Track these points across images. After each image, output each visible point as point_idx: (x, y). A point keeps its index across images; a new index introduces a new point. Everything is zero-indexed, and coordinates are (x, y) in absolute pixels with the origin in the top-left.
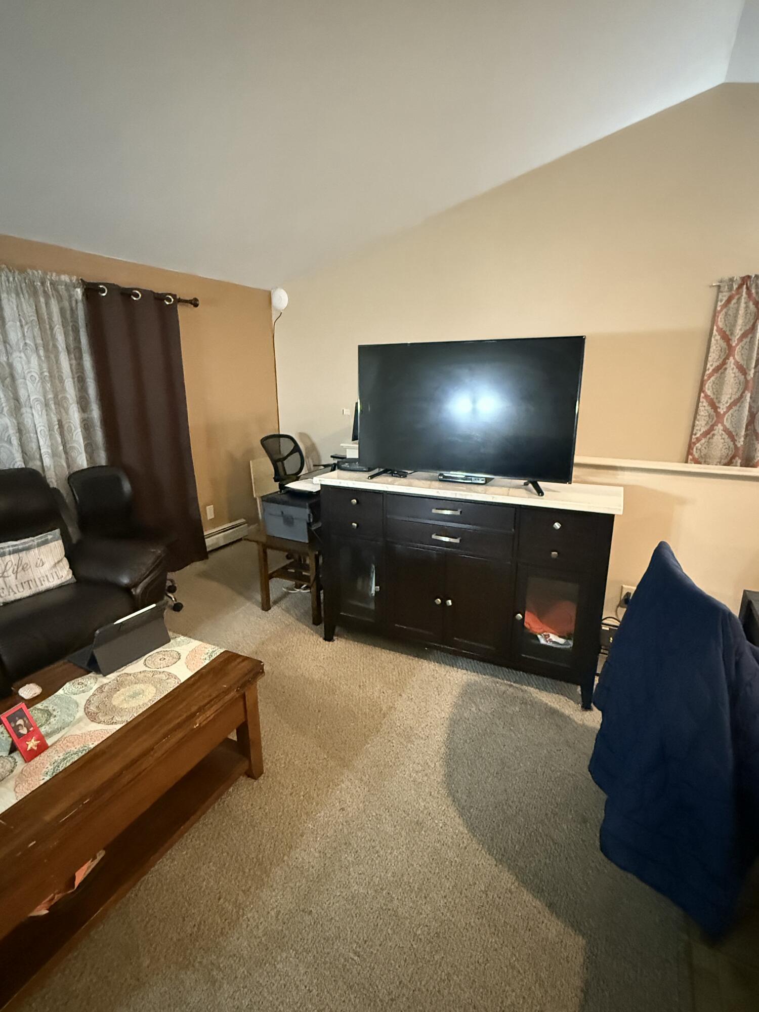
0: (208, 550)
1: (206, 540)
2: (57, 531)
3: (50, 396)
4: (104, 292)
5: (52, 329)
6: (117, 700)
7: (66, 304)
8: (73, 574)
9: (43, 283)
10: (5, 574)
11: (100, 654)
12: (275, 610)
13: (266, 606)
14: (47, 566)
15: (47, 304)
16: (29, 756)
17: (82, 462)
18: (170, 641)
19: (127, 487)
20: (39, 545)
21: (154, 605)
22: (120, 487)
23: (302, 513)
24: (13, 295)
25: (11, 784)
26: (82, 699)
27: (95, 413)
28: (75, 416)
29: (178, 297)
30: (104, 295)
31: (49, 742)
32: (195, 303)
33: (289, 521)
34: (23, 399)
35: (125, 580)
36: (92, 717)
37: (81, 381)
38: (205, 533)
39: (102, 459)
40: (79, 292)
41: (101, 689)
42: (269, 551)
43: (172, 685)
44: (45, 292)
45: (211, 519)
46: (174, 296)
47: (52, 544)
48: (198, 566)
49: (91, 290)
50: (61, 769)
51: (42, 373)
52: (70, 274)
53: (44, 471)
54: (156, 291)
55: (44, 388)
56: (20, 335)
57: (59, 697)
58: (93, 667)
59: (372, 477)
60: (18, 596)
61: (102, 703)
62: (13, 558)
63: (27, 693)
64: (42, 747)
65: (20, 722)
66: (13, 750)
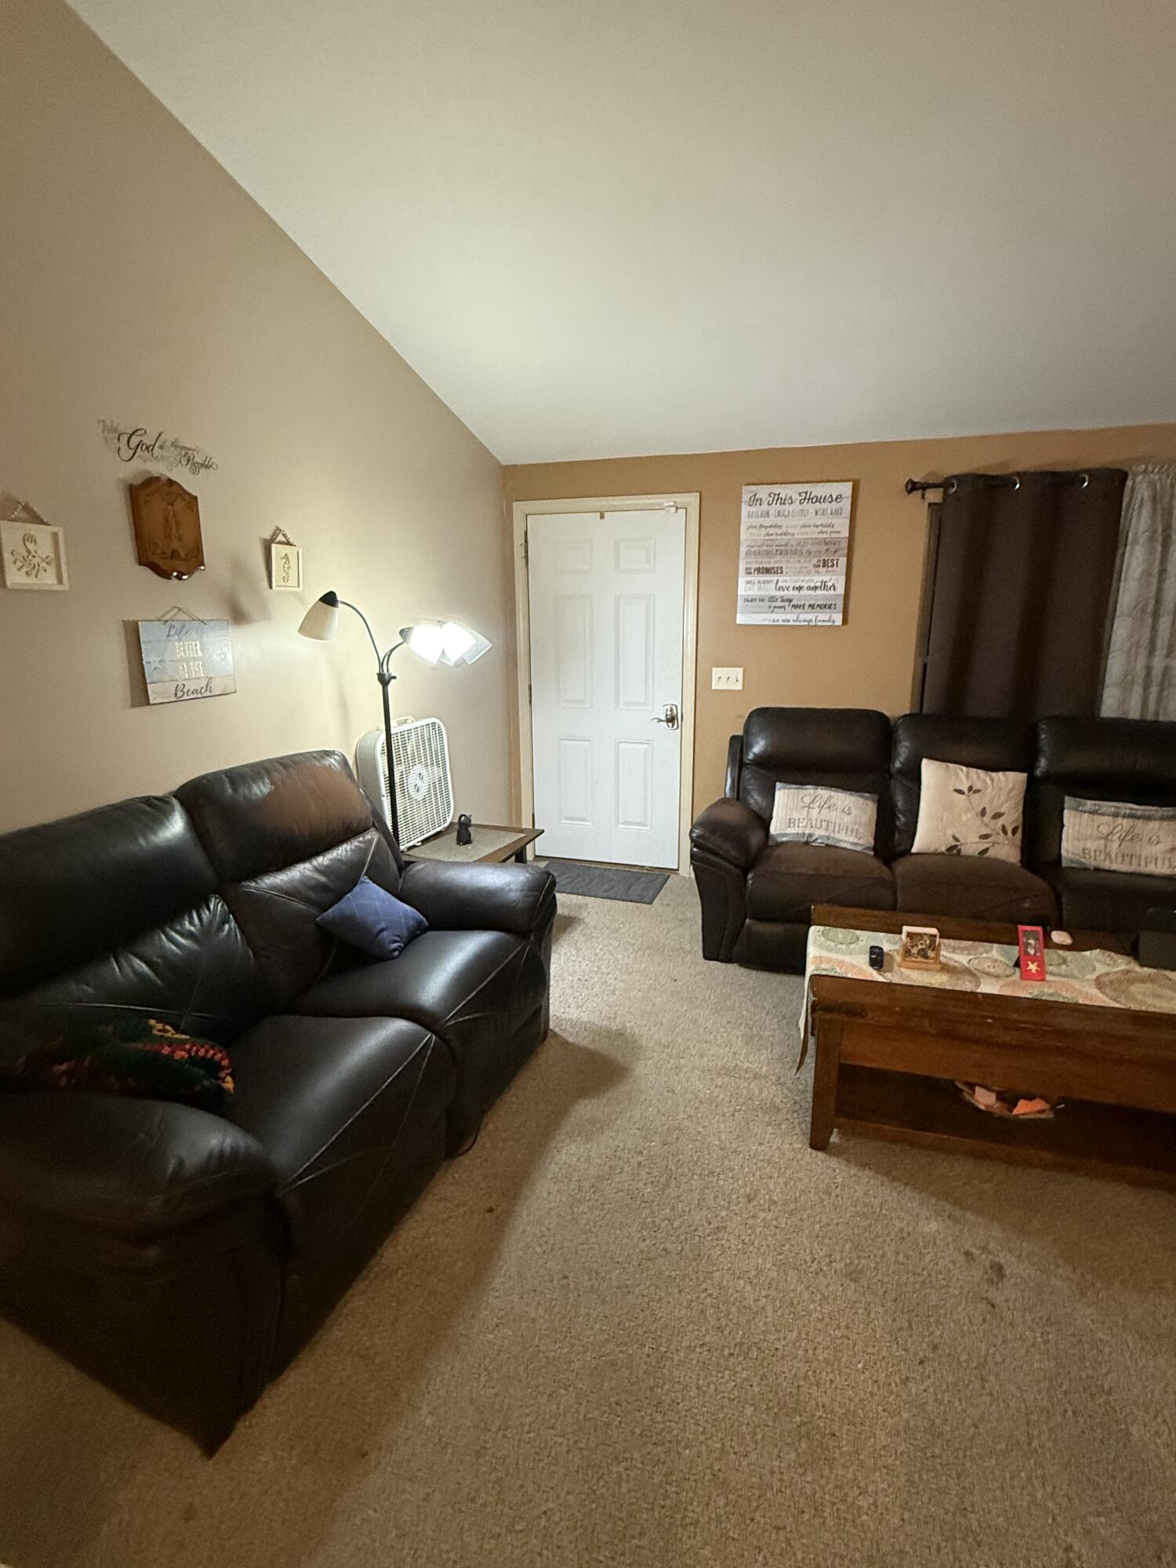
6: (1136, 989)
10: (1110, 837)
11: (1147, 939)
14: (1161, 847)
16: (1026, 975)
20: (1162, 819)
25: (1001, 982)
26: (1101, 969)
36: (1099, 983)
41: (1127, 972)
50: (1044, 998)
57: (1083, 956)
58: (1133, 951)
60: (1114, 867)
61: (1120, 982)
62: (1126, 823)
63: (1058, 937)
64: (1041, 976)
65: (1032, 941)
66: (1017, 964)
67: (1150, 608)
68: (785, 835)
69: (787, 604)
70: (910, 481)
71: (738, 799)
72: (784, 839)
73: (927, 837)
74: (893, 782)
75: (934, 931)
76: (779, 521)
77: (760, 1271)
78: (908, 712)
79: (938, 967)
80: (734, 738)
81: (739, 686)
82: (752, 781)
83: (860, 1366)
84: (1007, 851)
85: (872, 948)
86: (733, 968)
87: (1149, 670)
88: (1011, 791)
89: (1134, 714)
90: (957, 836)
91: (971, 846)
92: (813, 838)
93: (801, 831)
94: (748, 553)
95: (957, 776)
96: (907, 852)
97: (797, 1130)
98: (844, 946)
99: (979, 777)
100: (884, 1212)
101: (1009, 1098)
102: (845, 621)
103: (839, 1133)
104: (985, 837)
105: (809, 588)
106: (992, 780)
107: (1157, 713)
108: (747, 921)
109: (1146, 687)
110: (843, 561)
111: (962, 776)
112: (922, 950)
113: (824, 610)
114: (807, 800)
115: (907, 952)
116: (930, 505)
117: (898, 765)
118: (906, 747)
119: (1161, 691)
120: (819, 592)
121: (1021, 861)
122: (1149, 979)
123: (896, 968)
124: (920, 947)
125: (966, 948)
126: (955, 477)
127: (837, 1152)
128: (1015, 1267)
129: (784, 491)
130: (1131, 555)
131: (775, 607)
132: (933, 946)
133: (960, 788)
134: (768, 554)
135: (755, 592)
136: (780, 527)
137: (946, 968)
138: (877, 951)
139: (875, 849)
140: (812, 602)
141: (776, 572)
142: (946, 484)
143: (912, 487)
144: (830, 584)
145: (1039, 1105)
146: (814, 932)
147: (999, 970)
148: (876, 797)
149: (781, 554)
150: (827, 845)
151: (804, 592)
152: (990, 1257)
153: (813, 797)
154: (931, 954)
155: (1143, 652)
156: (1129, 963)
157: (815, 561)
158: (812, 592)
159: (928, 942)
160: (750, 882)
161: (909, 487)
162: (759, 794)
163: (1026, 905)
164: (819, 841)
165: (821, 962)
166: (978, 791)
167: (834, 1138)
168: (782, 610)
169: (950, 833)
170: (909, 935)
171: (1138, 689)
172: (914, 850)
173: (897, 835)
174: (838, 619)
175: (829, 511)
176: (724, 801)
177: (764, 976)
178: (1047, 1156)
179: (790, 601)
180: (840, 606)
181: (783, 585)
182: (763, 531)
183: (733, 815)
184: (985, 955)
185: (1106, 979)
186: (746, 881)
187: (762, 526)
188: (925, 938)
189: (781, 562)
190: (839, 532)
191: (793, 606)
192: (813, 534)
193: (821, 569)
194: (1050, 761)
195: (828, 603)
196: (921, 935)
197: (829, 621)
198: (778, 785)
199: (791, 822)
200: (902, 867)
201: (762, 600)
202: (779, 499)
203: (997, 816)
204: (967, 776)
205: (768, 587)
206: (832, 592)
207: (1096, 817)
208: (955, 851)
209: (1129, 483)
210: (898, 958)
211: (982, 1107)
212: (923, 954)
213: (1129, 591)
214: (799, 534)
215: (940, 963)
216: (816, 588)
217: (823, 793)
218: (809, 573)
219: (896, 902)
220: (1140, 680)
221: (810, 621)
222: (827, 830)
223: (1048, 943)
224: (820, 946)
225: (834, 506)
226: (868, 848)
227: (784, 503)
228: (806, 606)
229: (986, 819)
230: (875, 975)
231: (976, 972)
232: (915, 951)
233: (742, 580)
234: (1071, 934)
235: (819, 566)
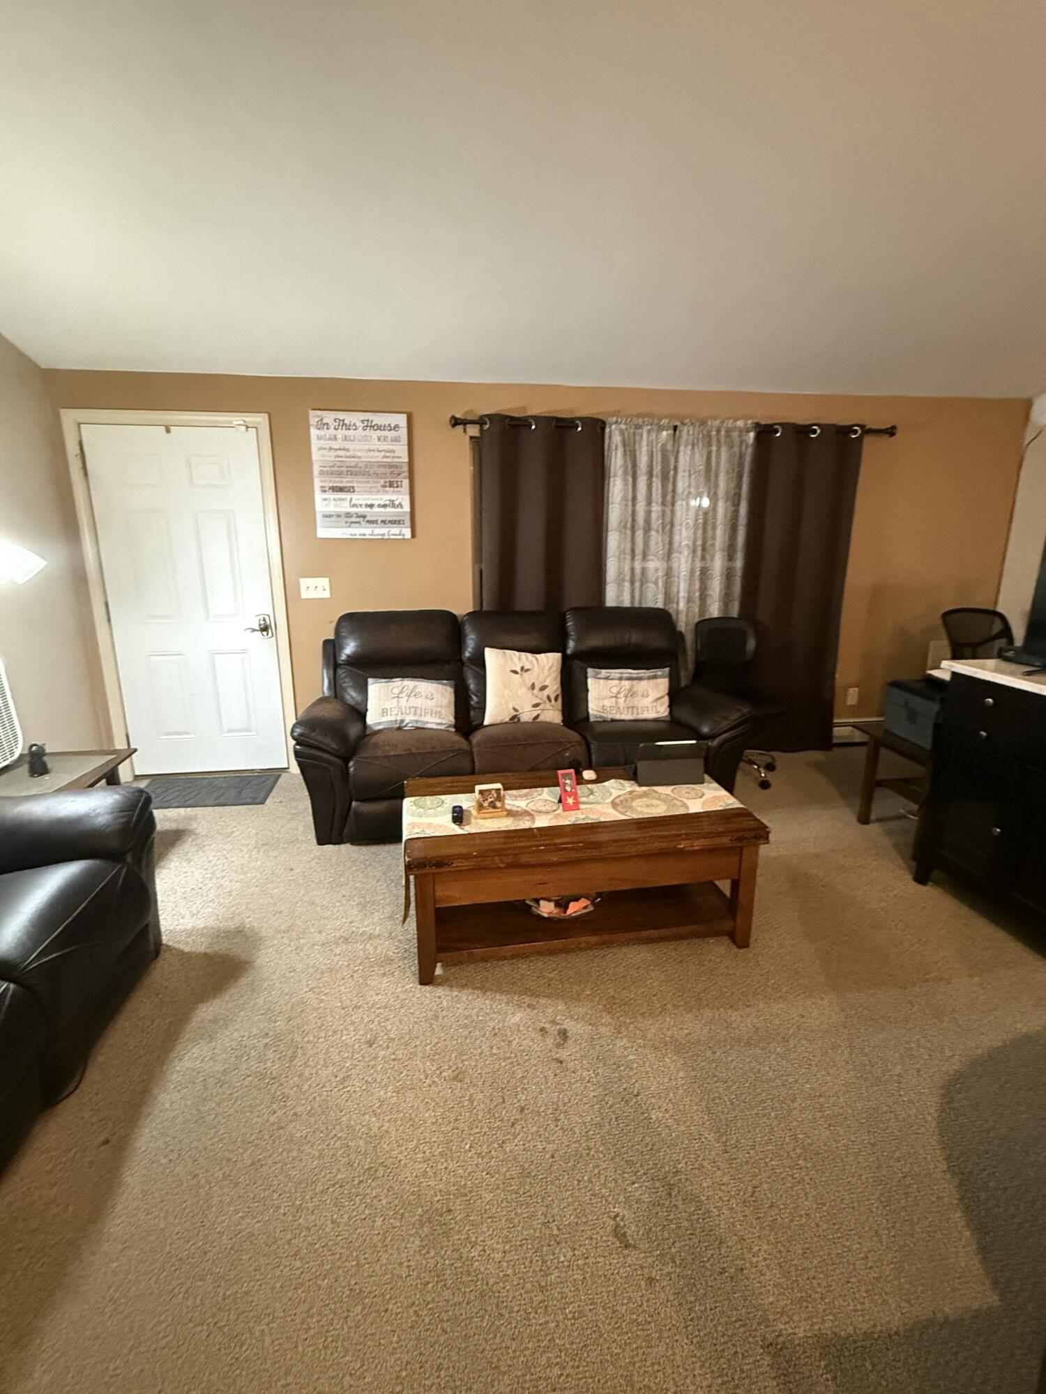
0: (835, 741)
1: (835, 729)
2: (667, 670)
3: (699, 543)
4: (777, 432)
5: (717, 476)
6: (637, 803)
7: (736, 449)
8: (671, 713)
9: (718, 431)
10: (618, 696)
11: (642, 766)
12: (874, 828)
13: (864, 819)
14: (650, 699)
15: (718, 451)
16: (567, 808)
17: (714, 611)
18: (703, 783)
19: (751, 644)
20: (649, 678)
21: (694, 742)
22: (745, 642)
23: (931, 709)
24: (690, 447)
25: (550, 816)
26: (615, 793)
27: (739, 563)
28: (718, 564)
29: (867, 427)
30: (778, 435)
31: (582, 806)
32: (891, 432)
33: (912, 716)
34: (676, 544)
35: (705, 729)
36: (614, 805)
37: (734, 528)
38: (835, 721)
39: (735, 611)
40: (752, 435)
41: (631, 792)
42: (884, 752)
43: (682, 811)
44: (718, 440)
45: (851, 706)
46: (862, 426)
47: (660, 681)
48: (817, 755)
49: (764, 432)
50: (579, 822)
51: (697, 520)
52: (746, 418)
53: (677, 615)
54: (841, 424)
55: (695, 534)
56: (686, 485)
57: (604, 786)
58: (634, 777)
59: (1029, 674)
60: (623, 717)
61: (626, 800)
62: (626, 683)
63: (588, 774)
64: (576, 806)
65: (568, 781)
66: (560, 801)
67: (629, 525)
68: (380, 724)
69: (361, 519)
70: (453, 417)
71: (336, 697)
72: (380, 727)
73: (495, 711)
74: (465, 669)
75: (499, 786)
76: (347, 445)
77: (382, 1101)
78: (471, 610)
79: (505, 813)
80: (326, 642)
81: (327, 595)
82: (347, 680)
83: (467, 1147)
84: (553, 715)
85: (454, 807)
86: (346, 848)
87: (633, 570)
88: (550, 668)
89: (627, 604)
90: (517, 707)
91: (527, 716)
92: (404, 724)
93: (393, 718)
94: (322, 473)
95: (512, 660)
96: (481, 725)
97: (408, 973)
98: (432, 811)
99: (527, 659)
100: (480, 1018)
101: (562, 904)
102: (413, 535)
103: (442, 966)
104: (536, 705)
105: (379, 506)
106: (537, 659)
107: (640, 602)
108: (354, 804)
109: (632, 583)
110: (406, 483)
111: (516, 660)
112: (492, 802)
113: (395, 525)
114: (396, 691)
115: (480, 807)
116: (471, 438)
117: (467, 654)
118: (472, 639)
119: (642, 585)
120: (388, 509)
121: (563, 721)
122: (645, 795)
123: (473, 821)
124: (490, 800)
125: (525, 795)
126: (487, 416)
127: (443, 982)
128: (576, 1028)
129: (350, 418)
130: (614, 485)
131: (352, 522)
132: (499, 798)
133: (514, 669)
134: (340, 474)
135: (332, 509)
136: (348, 450)
137: (510, 814)
138: (457, 809)
139: (455, 726)
140: (384, 519)
141: (349, 491)
142: (480, 421)
143: (456, 422)
144: (397, 503)
145: (584, 902)
146: (408, 803)
147: (548, 808)
148: (453, 682)
149: (351, 474)
150: (418, 728)
151: (376, 509)
152: (558, 1027)
153: (400, 689)
154: (498, 804)
155: (628, 557)
156: (633, 785)
157: (382, 483)
158: (382, 510)
159: (495, 795)
160: (352, 769)
161: (453, 422)
162: (355, 691)
163: (567, 754)
164: (410, 725)
165: (413, 828)
166: (527, 670)
167: (439, 971)
168: (358, 525)
169: (511, 706)
170: (481, 792)
171: (627, 584)
172: (486, 723)
173: (472, 713)
174: (407, 533)
175: (389, 439)
176: (323, 700)
177: (374, 849)
178: (593, 939)
179: (364, 517)
180: (408, 522)
181: (356, 502)
182: (333, 453)
183: (331, 711)
184: (538, 798)
185: (618, 801)
186: (347, 768)
187: (331, 449)
188: (493, 792)
189: (352, 482)
190: (400, 457)
191: (368, 521)
192: (378, 457)
193: (387, 489)
194: (576, 641)
195: (398, 519)
196: (489, 791)
197: (399, 535)
198: (370, 680)
199: (384, 712)
200: (477, 737)
201: (339, 516)
202: (343, 424)
203: (543, 688)
204: (520, 658)
205: (342, 504)
206: (399, 510)
207: (610, 681)
208: (516, 720)
209: (607, 430)
210: (474, 813)
211: (546, 915)
212: (492, 805)
213: (615, 513)
214: (366, 458)
215: (506, 810)
216: (385, 506)
217: (409, 683)
218: (378, 491)
219: (474, 767)
220: (628, 578)
221: (384, 535)
222: (415, 714)
223: (580, 781)
224: (412, 815)
225: (393, 434)
226: (450, 726)
227: (349, 429)
228: (379, 522)
229: (536, 691)
230: (457, 830)
231: (532, 812)
232: (486, 804)
233: (318, 496)
234: (596, 771)
235: (386, 487)
